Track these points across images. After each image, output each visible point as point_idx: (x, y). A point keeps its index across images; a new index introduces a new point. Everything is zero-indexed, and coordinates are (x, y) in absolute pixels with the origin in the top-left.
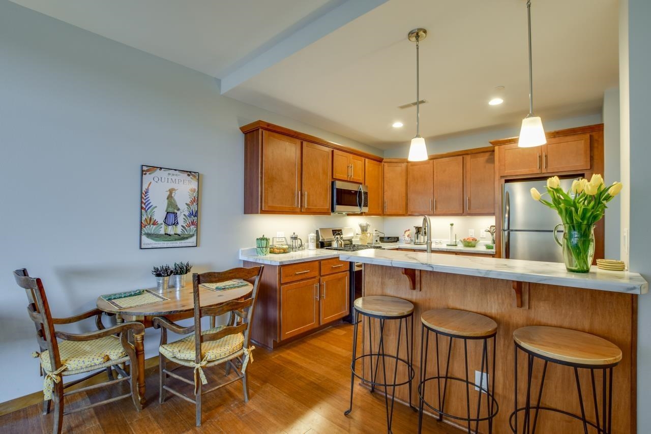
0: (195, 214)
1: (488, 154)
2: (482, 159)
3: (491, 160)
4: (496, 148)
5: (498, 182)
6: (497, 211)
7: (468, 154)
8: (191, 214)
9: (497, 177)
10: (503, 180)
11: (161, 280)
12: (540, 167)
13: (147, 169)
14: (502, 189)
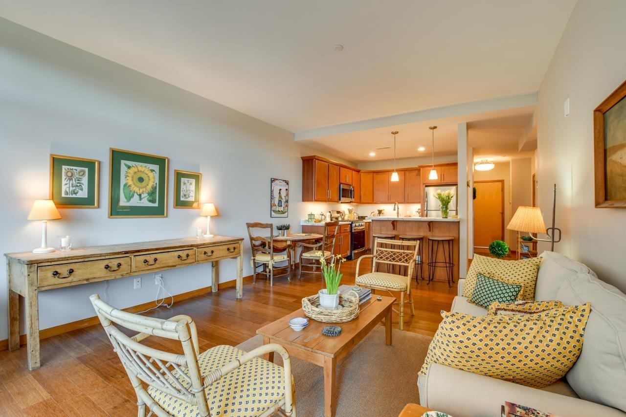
0: (287, 201)
1: (417, 171)
2: (414, 173)
3: (419, 174)
4: (421, 169)
5: (422, 187)
6: (422, 201)
7: (407, 170)
8: (286, 201)
9: (422, 184)
10: (424, 186)
11: (280, 231)
12: (441, 180)
13: (273, 180)
14: (424, 190)
